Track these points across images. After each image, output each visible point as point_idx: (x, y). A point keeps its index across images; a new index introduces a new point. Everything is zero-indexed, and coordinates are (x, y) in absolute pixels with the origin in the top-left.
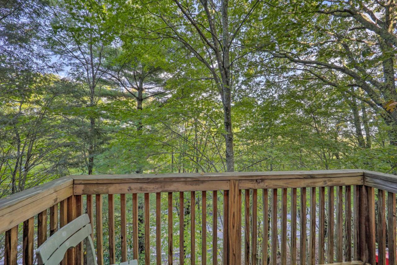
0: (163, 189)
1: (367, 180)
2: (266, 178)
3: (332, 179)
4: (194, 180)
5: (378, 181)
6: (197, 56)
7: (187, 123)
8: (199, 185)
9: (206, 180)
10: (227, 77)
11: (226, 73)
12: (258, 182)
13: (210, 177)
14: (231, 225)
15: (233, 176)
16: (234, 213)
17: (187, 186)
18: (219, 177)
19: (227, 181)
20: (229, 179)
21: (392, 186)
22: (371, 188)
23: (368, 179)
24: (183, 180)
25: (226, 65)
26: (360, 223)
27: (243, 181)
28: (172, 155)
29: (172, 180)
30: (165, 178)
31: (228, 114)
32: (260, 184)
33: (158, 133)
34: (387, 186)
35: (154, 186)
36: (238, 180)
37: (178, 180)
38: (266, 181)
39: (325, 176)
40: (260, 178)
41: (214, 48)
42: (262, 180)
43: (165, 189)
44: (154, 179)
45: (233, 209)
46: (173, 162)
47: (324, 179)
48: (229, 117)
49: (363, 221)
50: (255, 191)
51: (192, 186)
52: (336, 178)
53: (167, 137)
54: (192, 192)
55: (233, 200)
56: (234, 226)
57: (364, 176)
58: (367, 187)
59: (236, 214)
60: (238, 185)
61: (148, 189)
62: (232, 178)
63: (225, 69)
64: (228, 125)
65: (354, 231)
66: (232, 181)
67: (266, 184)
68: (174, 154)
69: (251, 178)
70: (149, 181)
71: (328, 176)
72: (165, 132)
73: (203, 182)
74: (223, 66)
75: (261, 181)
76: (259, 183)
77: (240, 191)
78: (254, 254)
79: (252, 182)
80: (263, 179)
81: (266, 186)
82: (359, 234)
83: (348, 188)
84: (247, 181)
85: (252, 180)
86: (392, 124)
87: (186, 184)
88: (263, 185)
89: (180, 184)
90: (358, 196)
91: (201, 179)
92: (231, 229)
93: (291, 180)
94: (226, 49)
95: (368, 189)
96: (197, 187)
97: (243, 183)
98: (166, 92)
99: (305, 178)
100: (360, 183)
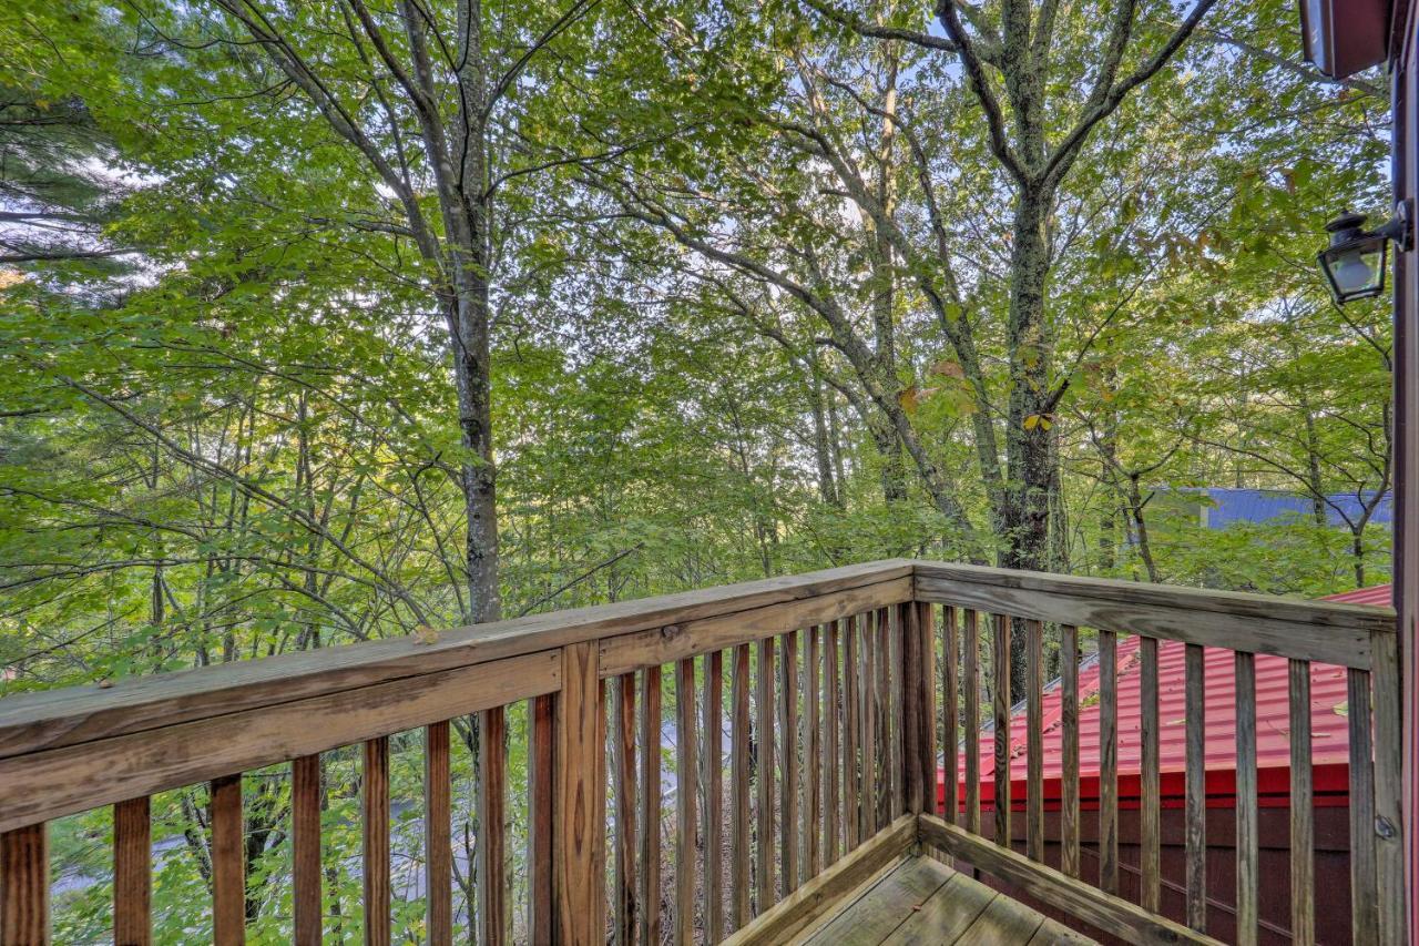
0: (175, 768)
1: (920, 586)
2: (694, 614)
3: (857, 592)
4: (387, 674)
5: (946, 584)
6: (325, 110)
7: (247, 422)
8: (413, 698)
9: (456, 664)
10: (474, 234)
11: (471, 219)
12: (668, 634)
13: (471, 647)
14: (564, 840)
15: (575, 627)
16: (580, 785)
17: (342, 716)
18: (512, 641)
19: (553, 653)
20: (559, 640)
21: (975, 593)
22: (928, 604)
23: (924, 583)
24: (316, 687)
25: (473, 187)
26: (906, 707)
27: (616, 642)
28: (157, 579)
29: (237, 705)
30: (187, 700)
31: (480, 385)
32: (674, 642)
33: (61, 465)
34: (964, 595)
35: (99, 764)
36: (594, 640)
37: (284, 695)
38: (692, 627)
39: (842, 587)
40: (673, 619)
41: (421, 97)
42: (681, 626)
43: (194, 764)
44: (93, 717)
45: (574, 771)
46: (158, 613)
47: (839, 596)
48: (482, 397)
49: (914, 700)
50: (654, 673)
51: (373, 713)
52: (863, 590)
53: (125, 490)
54: (369, 742)
55: (575, 733)
56: (578, 843)
57: (915, 574)
58: (918, 604)
59: (587, 786)
60: (598, 661)
61: (41, 797)
62: (572, 637)
63: (467, 202)
64: (477, 430)
65: (895, 733)
66: (574, 647)
67: (694, 639)
68: (167, 573)
69: (642, 626)
70: (50, 737)
71: (848, 585)
72: (100, 464)
73: (437, 677)
74: (460, 188)
75: (676, 629)
76: (671, 639)
77: (602, 683)
78: (651, 923)
79: (648, 640)
80: (680, 623)
81: (694, 647)
82: (905, 741)
83: (883, 612)
84: (629, 640)
85: (647, 632)
86: (888, 450)
87: (338, 707)
88: (681, 645)
89: (297, 716)
90: (902, 634)
91: (425, 667)
92: (570, 861)
93: (761, 614)
94: (472, 120)
95: (922, 607)
96: (407, 708)
97: (617, 648)
98: (119, 258)
99: (797, 599)
100: (907, 597)
